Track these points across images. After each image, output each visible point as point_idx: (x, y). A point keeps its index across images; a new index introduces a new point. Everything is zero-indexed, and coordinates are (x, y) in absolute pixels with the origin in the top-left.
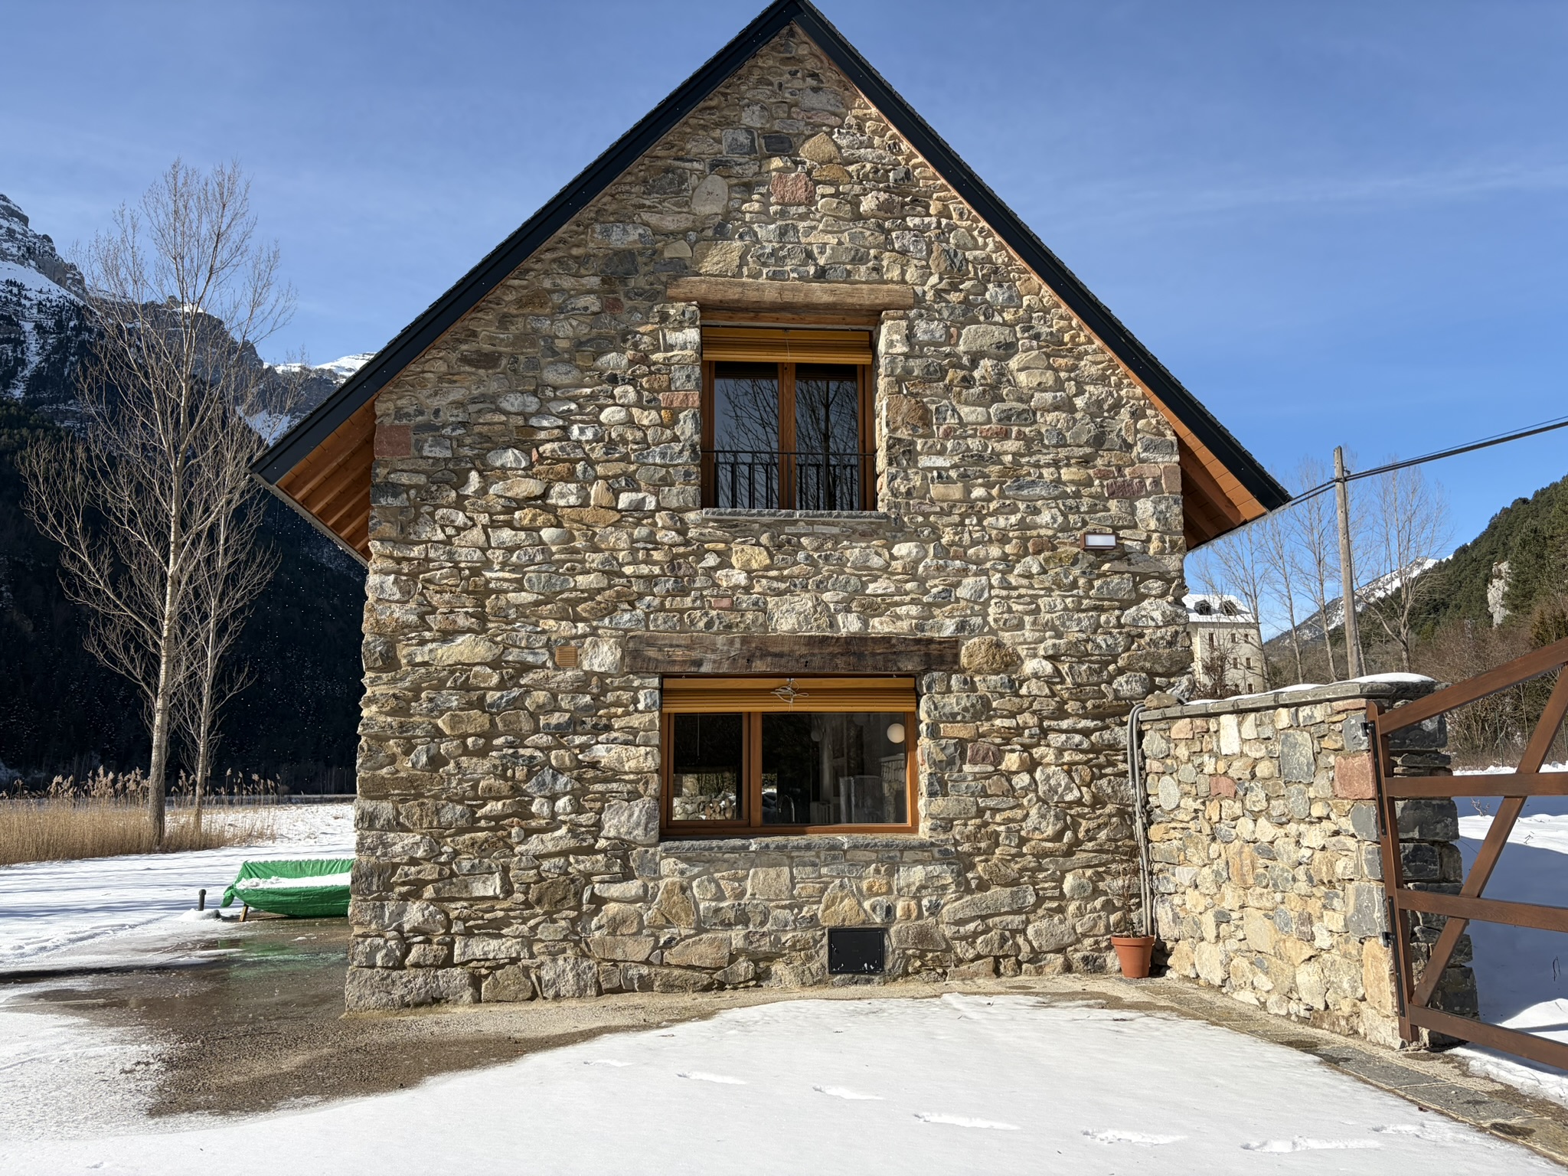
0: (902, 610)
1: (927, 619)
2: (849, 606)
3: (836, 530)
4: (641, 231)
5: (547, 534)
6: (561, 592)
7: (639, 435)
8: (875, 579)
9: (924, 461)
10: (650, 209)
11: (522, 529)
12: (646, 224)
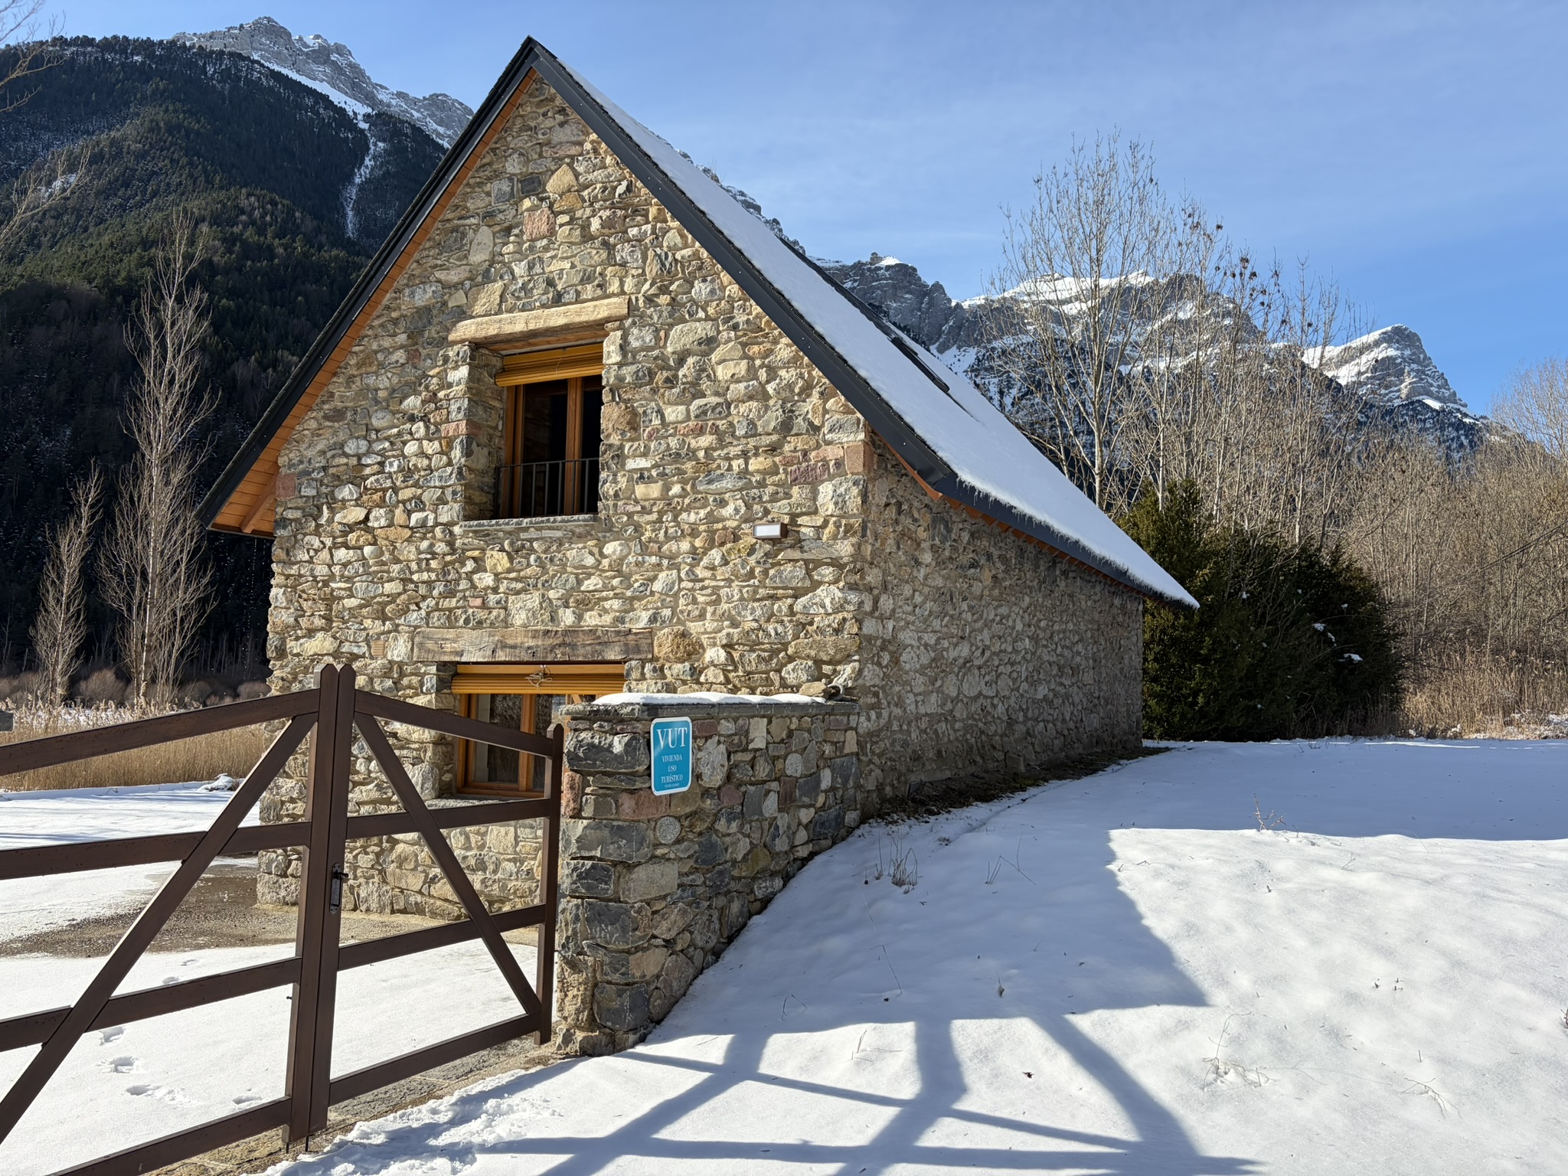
0: (607, 605)
1: (627, 612)
2: (567, 602)
3: (559, 534)
4: (434, 288)
5: (368, 550)
6: (375, 597)
7: (426, 462)
8: (589, 576)
9: (631, 464)
10: (441, 267)
11: (354, 548)
12: (439, 281)
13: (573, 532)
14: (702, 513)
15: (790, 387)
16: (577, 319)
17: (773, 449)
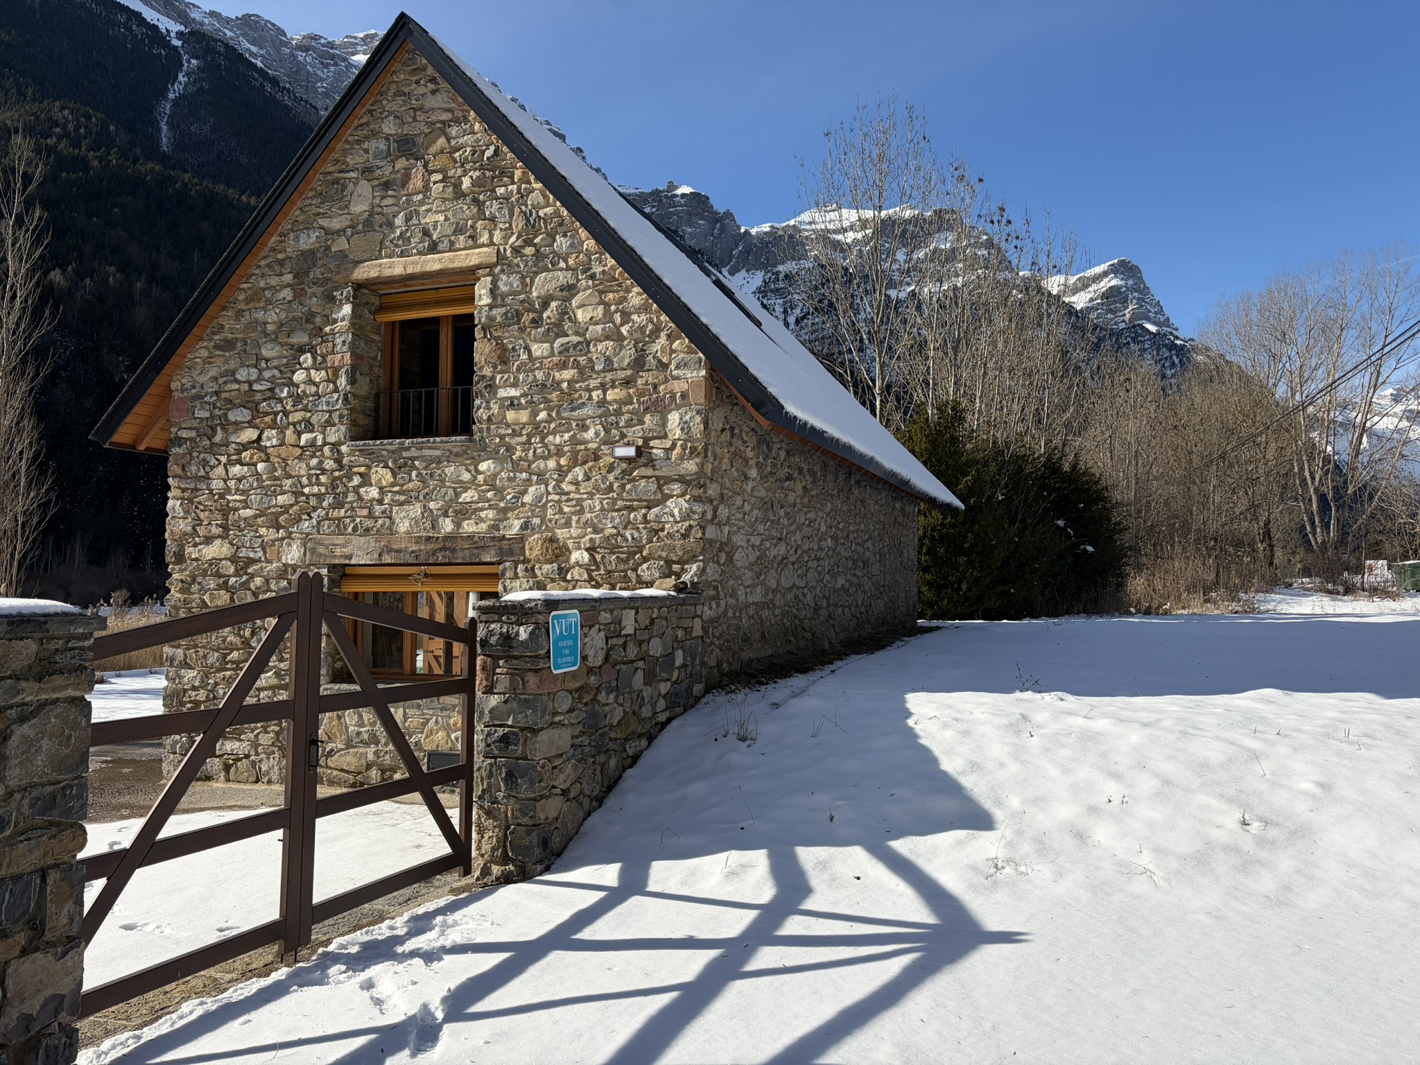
0: (483, 514)
1: (501, 520)
2: (446, 512)
3: (438, 453)
4: (317, 234)
5: (261, 466)
6: (269, 508)
7: (314, 389)
8: (466, 490)
9: (502, 393)
10: (324, 215)
11: (247, 464)
12: (322, 228)
13: (451, 452)
14: (566, 436)
15: (642, 329)
16: (451, 266)
17: (627, 382)
